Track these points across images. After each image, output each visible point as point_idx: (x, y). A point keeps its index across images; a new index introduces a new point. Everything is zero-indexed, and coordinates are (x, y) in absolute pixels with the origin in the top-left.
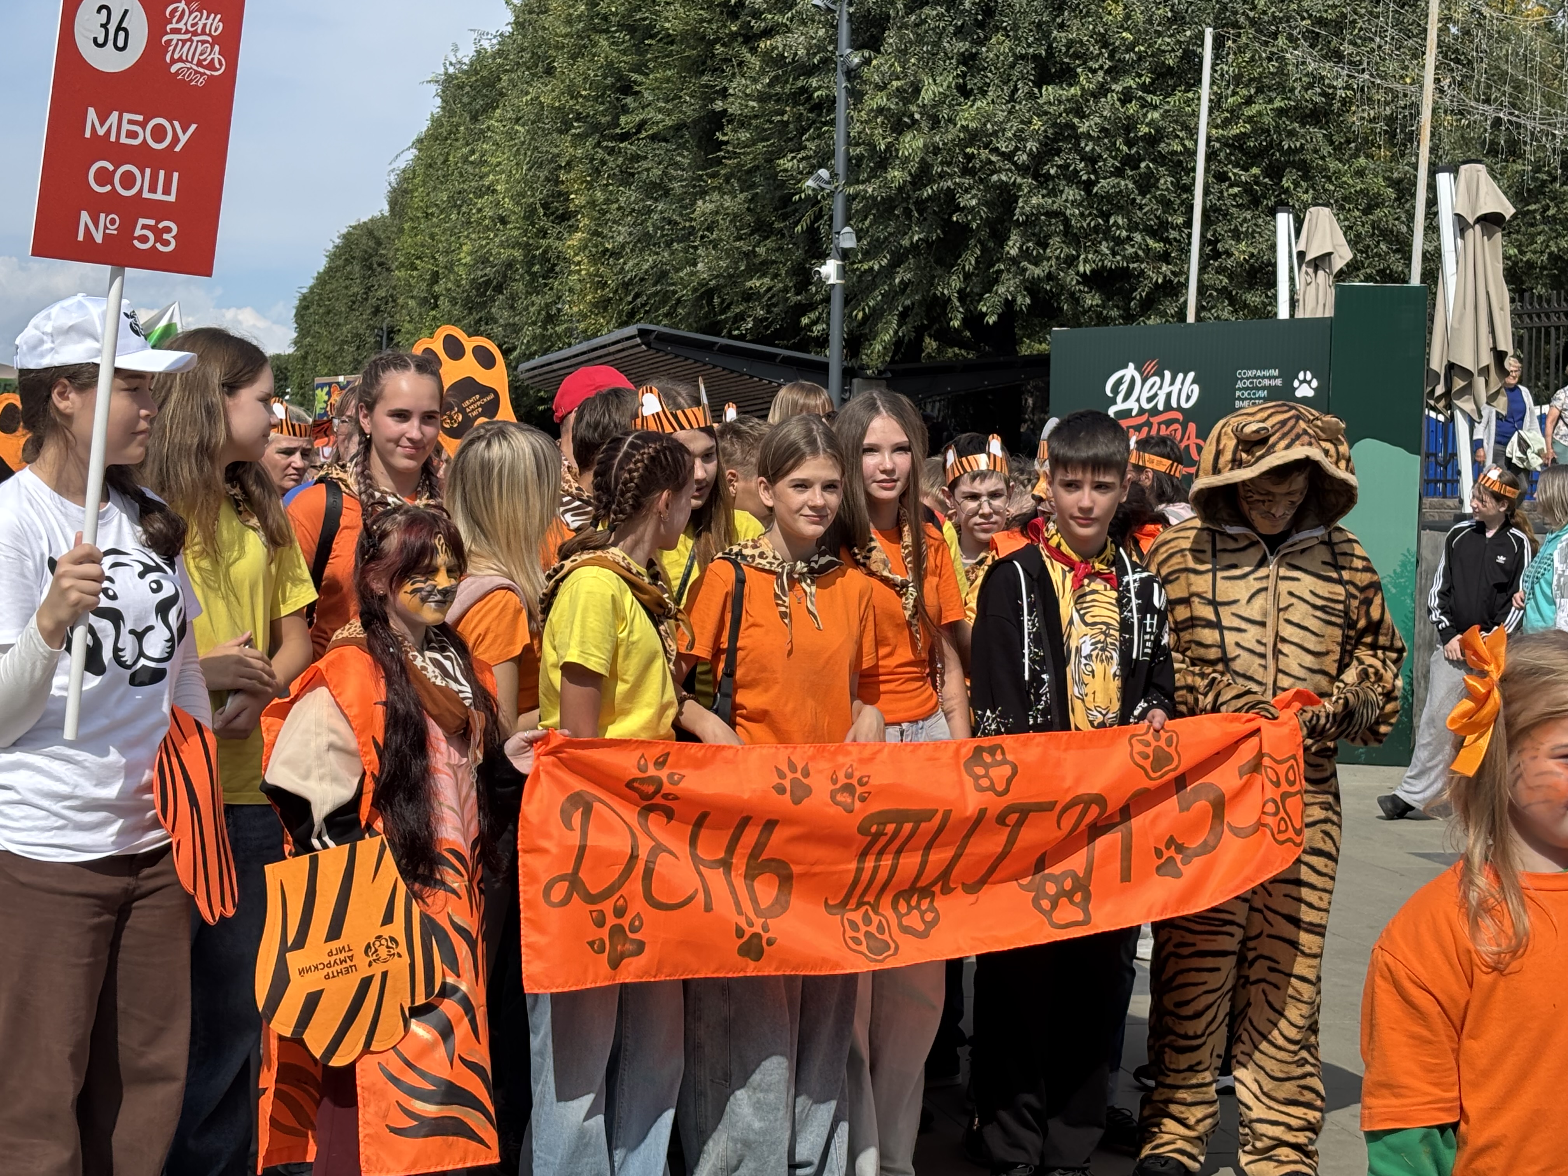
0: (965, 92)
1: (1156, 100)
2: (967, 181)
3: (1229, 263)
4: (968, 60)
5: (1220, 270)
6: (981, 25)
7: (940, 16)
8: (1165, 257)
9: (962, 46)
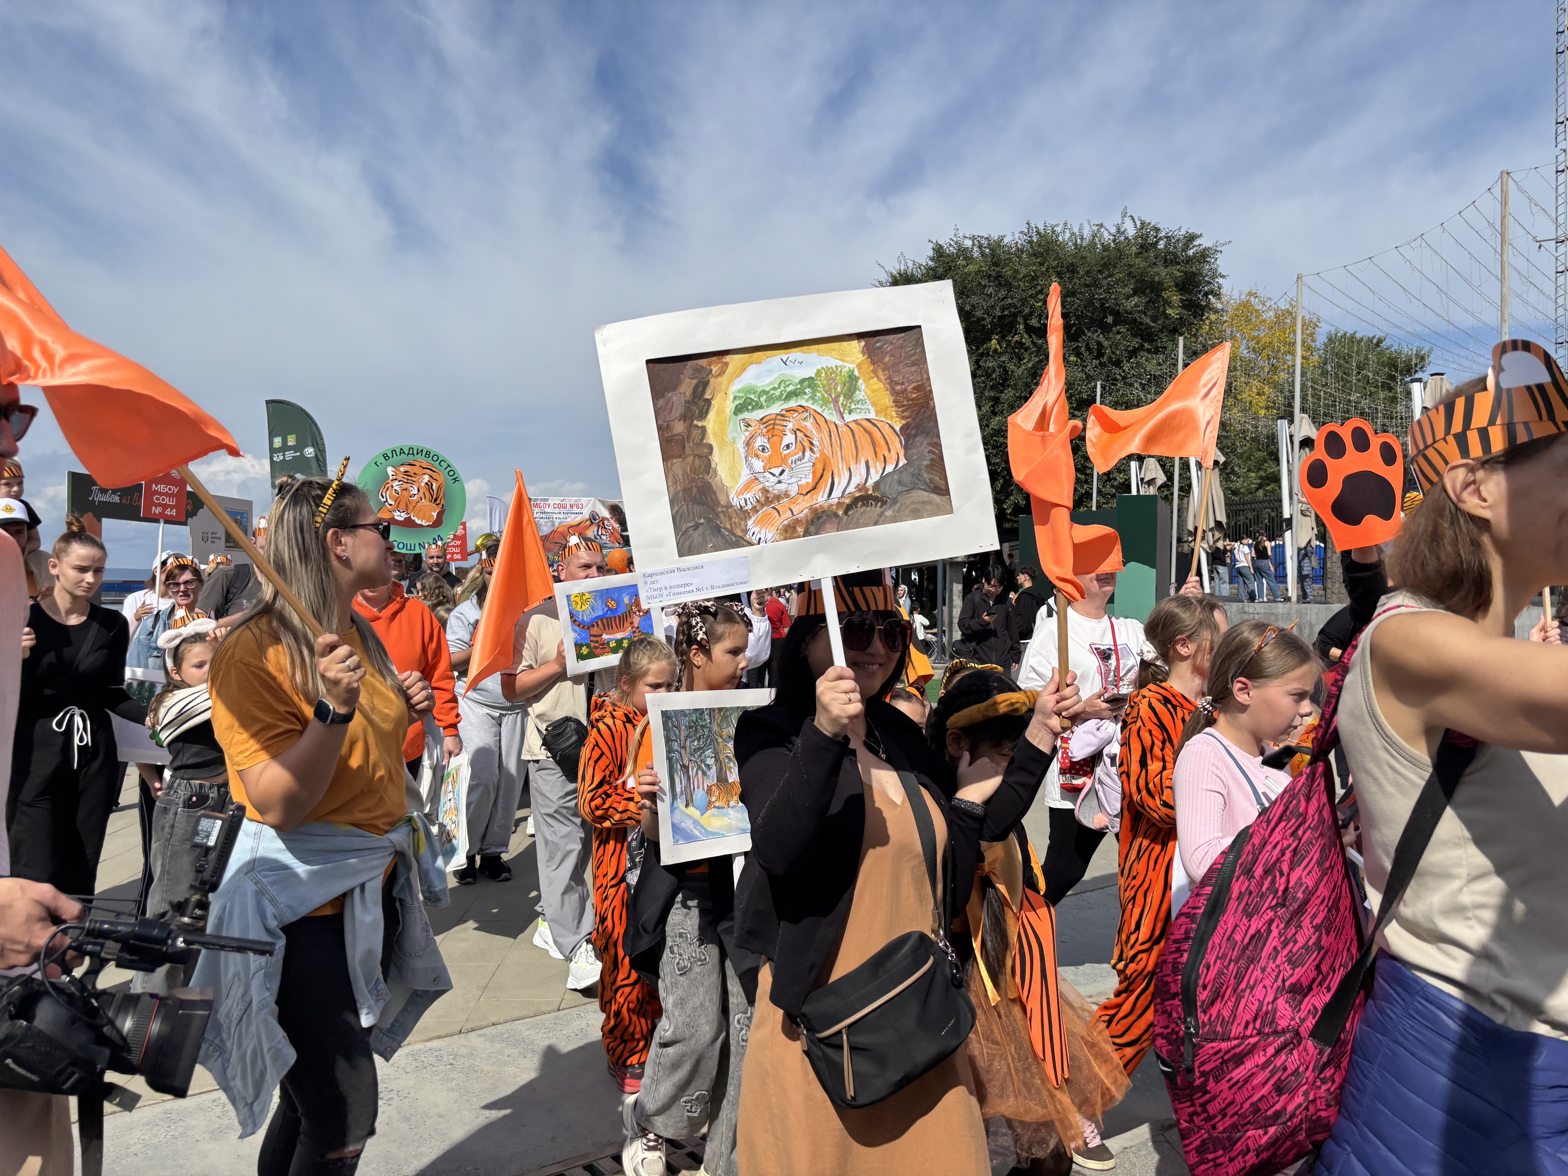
0: (995, 413)
1: (1079, 414)
2: (995, 451)
3: (1116, 483)
4: (996, 401)
5: (1112, 486)
6: (1002, 385)
7: (983, 382)
8: (1086, 482)
9: (992, 394)
